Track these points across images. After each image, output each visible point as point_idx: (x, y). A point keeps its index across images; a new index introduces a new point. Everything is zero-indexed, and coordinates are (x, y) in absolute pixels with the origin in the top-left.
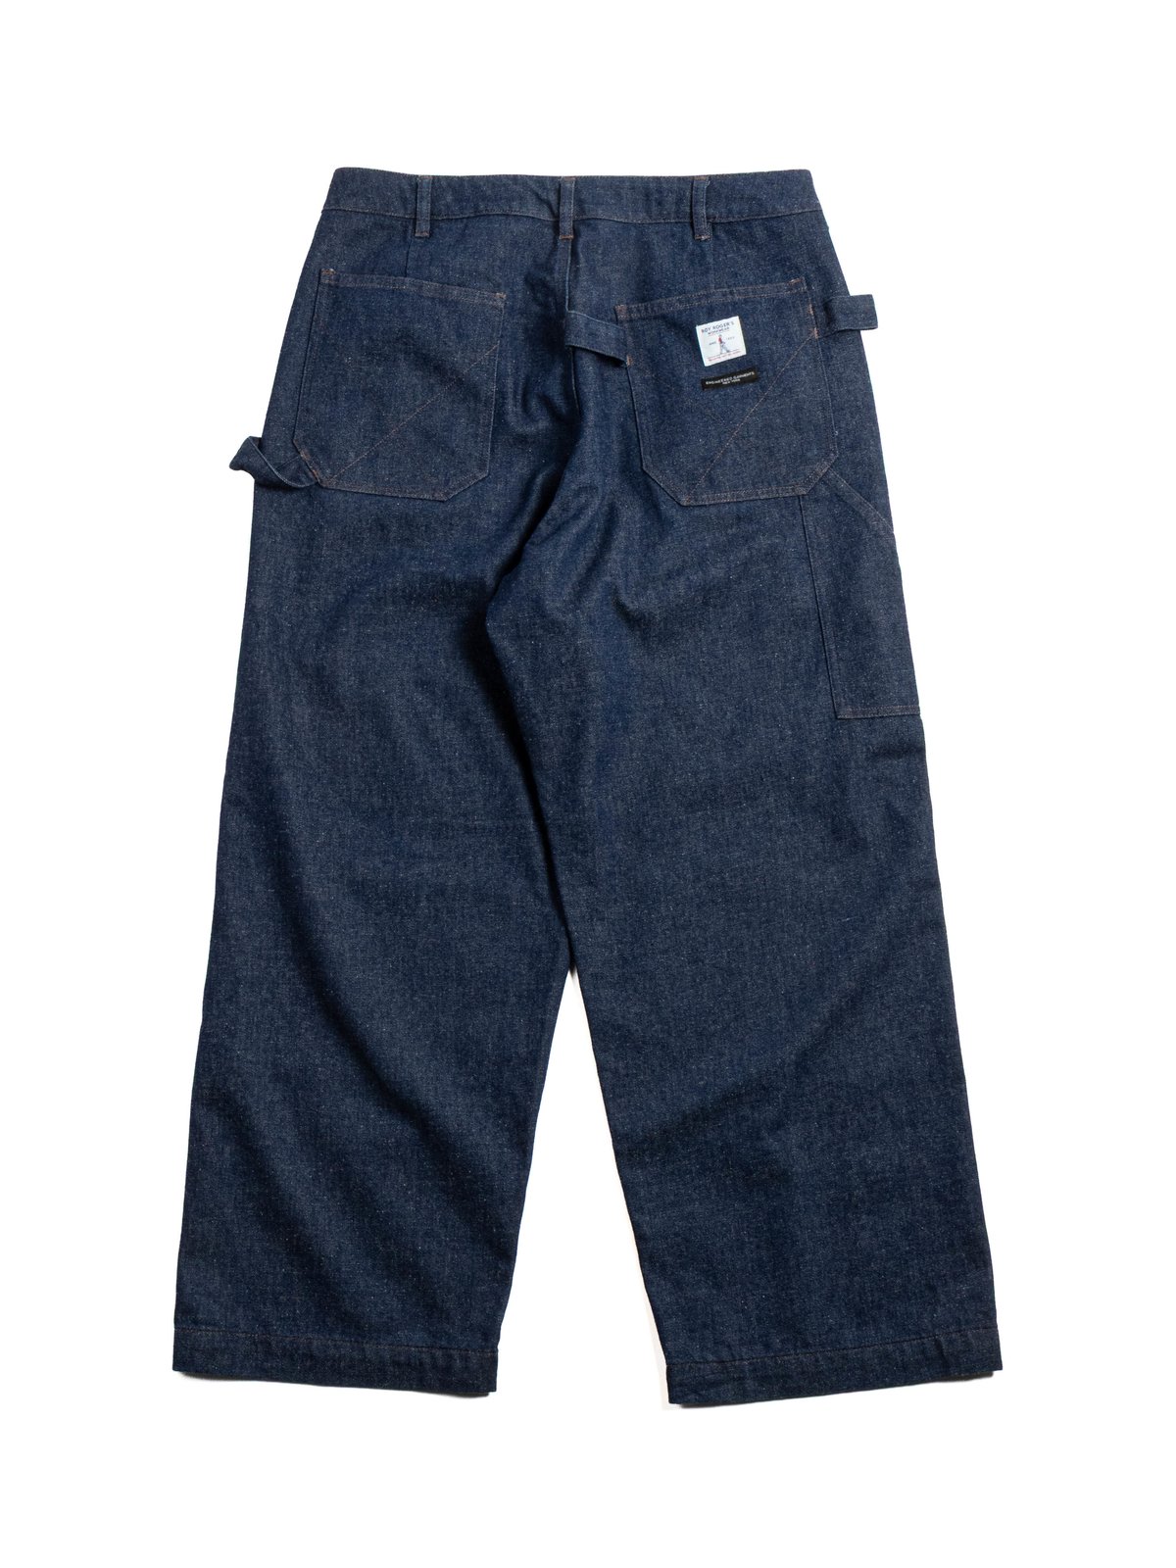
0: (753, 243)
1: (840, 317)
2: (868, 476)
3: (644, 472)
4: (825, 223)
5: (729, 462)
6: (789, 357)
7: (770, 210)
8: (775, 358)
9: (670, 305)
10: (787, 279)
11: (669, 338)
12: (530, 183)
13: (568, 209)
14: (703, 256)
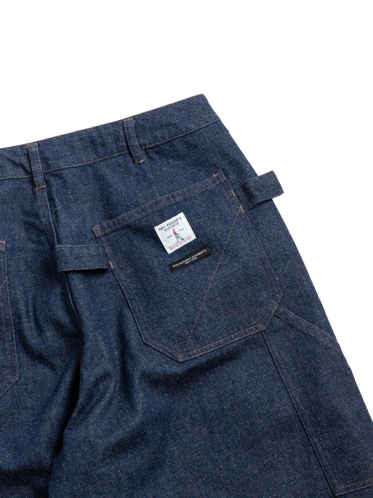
0: (178, 156)
1: (257, 193)
2: (308, 305)
3: (145, 343)
4: (225, 129)
5: (206, 320)
6: (228, 232)
7: (184, 130)
8: (219, 235)
9: (130, 217)
10: (209, 175)
11: (137, 241)
12: (5, 154)
13: (38, 167)
14: (145, 175)
